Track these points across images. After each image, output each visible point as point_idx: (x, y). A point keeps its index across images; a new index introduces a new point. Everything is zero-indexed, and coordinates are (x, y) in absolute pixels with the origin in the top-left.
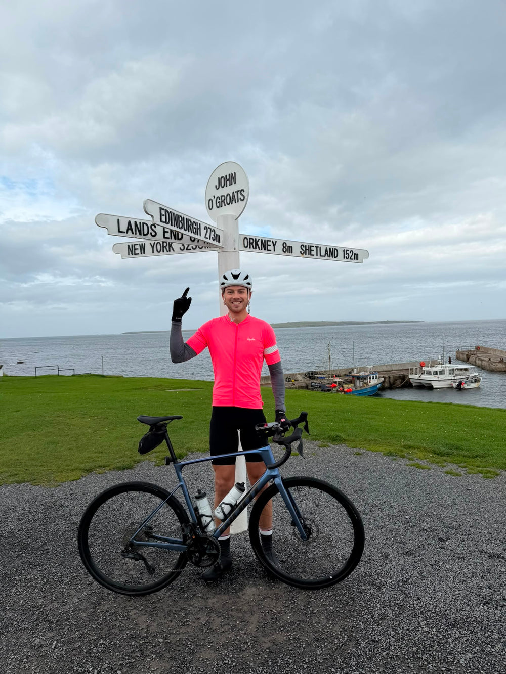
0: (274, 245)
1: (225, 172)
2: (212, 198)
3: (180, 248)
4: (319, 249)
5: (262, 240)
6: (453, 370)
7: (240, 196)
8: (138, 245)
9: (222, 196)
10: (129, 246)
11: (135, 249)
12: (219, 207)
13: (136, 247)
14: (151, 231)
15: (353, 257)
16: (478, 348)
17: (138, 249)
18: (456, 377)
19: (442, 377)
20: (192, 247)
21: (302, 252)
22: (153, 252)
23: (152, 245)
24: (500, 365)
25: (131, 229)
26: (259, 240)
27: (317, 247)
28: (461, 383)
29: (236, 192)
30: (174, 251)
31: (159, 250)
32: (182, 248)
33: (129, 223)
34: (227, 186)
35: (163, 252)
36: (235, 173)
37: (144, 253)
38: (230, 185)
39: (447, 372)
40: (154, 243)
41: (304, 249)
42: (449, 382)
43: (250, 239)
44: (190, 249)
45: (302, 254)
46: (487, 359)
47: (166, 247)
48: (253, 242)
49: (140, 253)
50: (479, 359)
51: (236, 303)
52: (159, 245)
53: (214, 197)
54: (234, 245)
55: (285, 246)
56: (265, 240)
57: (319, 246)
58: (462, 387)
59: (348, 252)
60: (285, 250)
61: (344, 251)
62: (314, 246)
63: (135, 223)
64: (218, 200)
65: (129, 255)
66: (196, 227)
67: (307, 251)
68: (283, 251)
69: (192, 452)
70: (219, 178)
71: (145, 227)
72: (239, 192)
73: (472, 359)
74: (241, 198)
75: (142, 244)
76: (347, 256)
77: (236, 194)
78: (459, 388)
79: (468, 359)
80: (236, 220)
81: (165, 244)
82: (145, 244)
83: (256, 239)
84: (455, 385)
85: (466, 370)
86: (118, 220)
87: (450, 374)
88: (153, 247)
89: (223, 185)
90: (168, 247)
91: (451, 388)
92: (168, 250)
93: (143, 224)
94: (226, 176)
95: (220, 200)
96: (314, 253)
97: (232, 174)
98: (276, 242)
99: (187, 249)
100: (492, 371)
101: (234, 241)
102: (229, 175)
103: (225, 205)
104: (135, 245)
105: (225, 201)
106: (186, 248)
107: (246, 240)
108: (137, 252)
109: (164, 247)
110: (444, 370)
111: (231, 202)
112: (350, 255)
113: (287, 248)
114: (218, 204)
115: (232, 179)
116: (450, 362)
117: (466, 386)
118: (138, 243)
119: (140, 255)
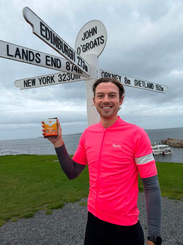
0: (120, 78)
1: (89, 28)
2: (80, 47)
3: (59, 80)
4: (144, 83)
5: (113, 74)
6: (161, 147)
7: (100, 41)
8: (30, 80)
9: (86, 44)
10: (25, 81)
11: (29, 83)
12: (85, 51)
13: (30, 82)
14: (35, 58)
15: (161, 90)
16: (169, 139)
17: (30, 83)
18: (162, 150)
19: (157, 150)
20: (67, 79)
21: (136, 84)
22: (41, 84)
23: (40, 79)
24: (178, 145)
25: (19, 55)
26: (111, 74)
27: (143, 82)
28: (164, 152)
29: (97, 39)
30: (54, 82)
31: (44, 82)
32: (60, 80)
33: (18, 50)
34: (90, 36)
35: (47, 83)
36: (96, 27)
37: (35, 85)
38: (92, 35)
39: (159, 148)
40: (41, 78)
41: (136, 82)
42: (159, 152)
43: (106, 73)
44: (66, 80)
45: (136, 85)
46: (173, 143)
47: (49, 80)
48: (108, 75)
49: (32, 85)
50: (170, 143)
51: (105, 108)
52: (44, 79)
53: (81, 45)
54: (97, 74)
55: (126, 79)
56: (114, 75)
57: (144, 81)
58: (164, 154)
59: (158, 86)
60: (126, 82)
61: (156, 85)
62: (142, 81)
63: (23, 50)
64: (84, 47)
65: (25, 87)
66: (72, 53)
67: (138, 84)
68: (125, 82)
69: (67, 203)
70: (84, 33)
71: (31, 54)
72: (100, 39)
73: (167, 143)
74: (101, 42)
75: (33, 79)
76: (158, 88)
77: (97, 41)
78: (163, 154)
79: (166, 143)
80: (98, 57)
81: (48, 78)
82: (35, 79)
83: (109, 73)
84: (162, 153)
85: (166, 147)
86: (8, 46)
87: (160, 149)
88: (40, 81)
89: (87, 37)
90: (50, 80)
91: (160, 154)
92: (51, 82)
93: (30, 52)
94: (90, 30)
95: (86, 47)
96: (142, 85)
97: (94, 28)
98: (121, 76)
99: (64, 81)
100: (175, 147)
101: (97, 71)
102: (92, 29)
103: (89, 49)
104: (28, 80)
105: (89, 47)
106: (63, 79)
107: (103, 73)
108: (30, 84)
109: (47, 80)
110: (157, 148)
111: (94, 46)
112: (160, 88)
113: (127, 80)
114: (84, 50)
115: (94, 31)
116: (160, 144)
117: (166, 154)
118: (31, 79)
119: (32, 87)
